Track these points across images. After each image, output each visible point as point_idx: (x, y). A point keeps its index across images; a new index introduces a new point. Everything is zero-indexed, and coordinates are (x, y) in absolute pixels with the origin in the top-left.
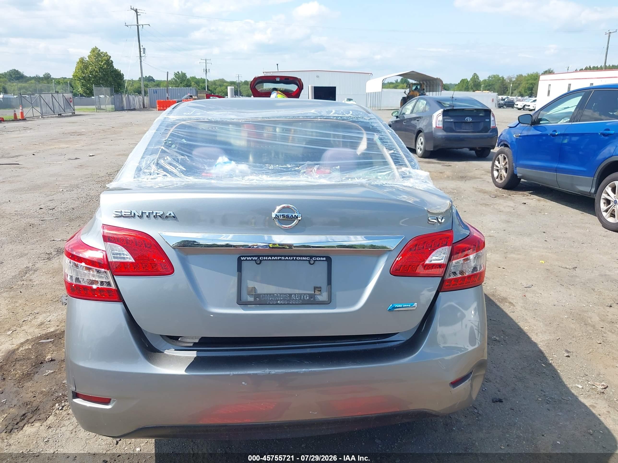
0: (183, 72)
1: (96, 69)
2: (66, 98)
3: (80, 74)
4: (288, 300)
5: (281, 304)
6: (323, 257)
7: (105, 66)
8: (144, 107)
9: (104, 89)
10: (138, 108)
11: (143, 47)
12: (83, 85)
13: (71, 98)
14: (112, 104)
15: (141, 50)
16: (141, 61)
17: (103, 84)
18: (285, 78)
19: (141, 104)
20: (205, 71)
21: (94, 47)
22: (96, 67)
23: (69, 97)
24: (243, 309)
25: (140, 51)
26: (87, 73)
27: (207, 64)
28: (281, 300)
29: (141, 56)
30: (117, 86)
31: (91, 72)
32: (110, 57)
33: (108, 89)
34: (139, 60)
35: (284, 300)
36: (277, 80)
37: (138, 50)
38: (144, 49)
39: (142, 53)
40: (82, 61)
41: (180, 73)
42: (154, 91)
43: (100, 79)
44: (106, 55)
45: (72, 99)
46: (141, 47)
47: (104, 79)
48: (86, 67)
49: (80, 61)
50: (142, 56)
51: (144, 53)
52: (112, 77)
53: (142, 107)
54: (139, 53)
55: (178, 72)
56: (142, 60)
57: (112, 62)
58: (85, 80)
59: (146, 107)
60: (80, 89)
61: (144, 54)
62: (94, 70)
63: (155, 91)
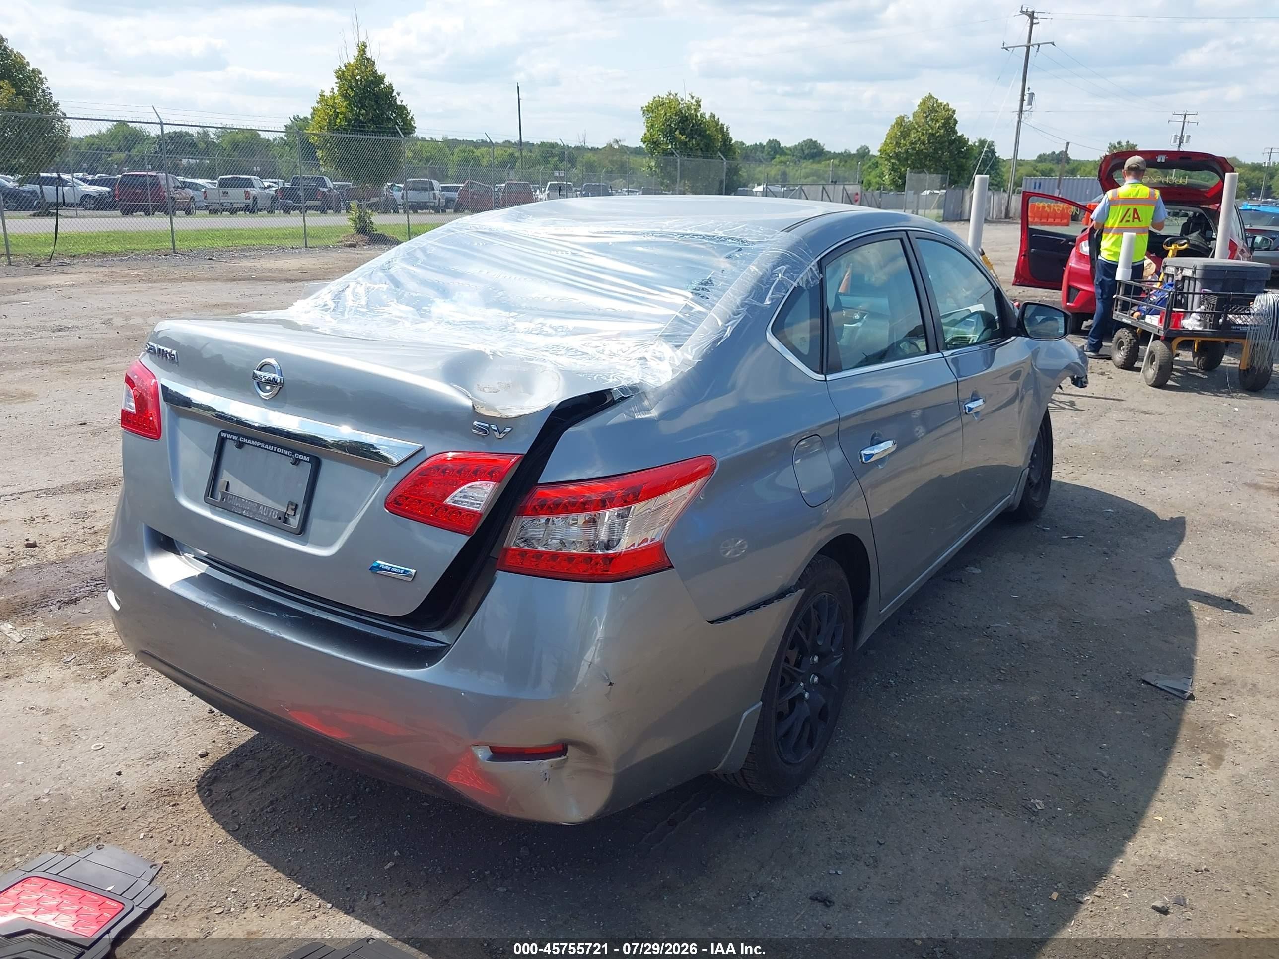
0: (1131, 142)
1: (922, 138)
2: (849, 192)
3: (890, 149)
4: (254, 514)
5: (245, 516)
6: (307, 455)
7: (942, 131)
8: (1007, 216)
9: (928, 177)
10: (995, 217)
11: (1030, 91)
12: (893, 169)
13: (857, 194)
14: (939, 208)
15: (1026, 98)
16: (1019, 121)
17: (929, 168)
18: (1180, 156)
19: (1003, 209)
20: (1178, 141)
21: (928, 95)
22: (923, 134)
23: (855, 192)
24: (212, 513)
25: (1022, 100)
26: (905, 145)
27: (1186, 123)
28: (247, 510)
29: (1021, 111)
30: (955, 173)
31: (912, 143)
32: (954, 112)
33: (937, 178)
34: (1017, 119)
35: (250, 511)
36: (1159, 160)
37: (1019, 98)
38: (1032, 95)
39: (1025, 103)
40: (900, 122)
41: (1124, 144)
42: (1035, 183)
43: (926, 158)
44: (946, 108)
45: (859, 197)
46: (1026, 92)
47: (934, 158)
48: (905, 134)
49: (897, 123)
50: (1024, 109)
51: (1030, 103)
52: (951, 152)
53: (1003, 215)
54: (1019, 103)
55: (1119, 143)
56: (1022, 119)
57: (956, 122)
58: (898, 160)
59: (1011, 216)
60: (887, 177)
61: (1030, 107)
62: (919, 139)
63: (1037, 185)
